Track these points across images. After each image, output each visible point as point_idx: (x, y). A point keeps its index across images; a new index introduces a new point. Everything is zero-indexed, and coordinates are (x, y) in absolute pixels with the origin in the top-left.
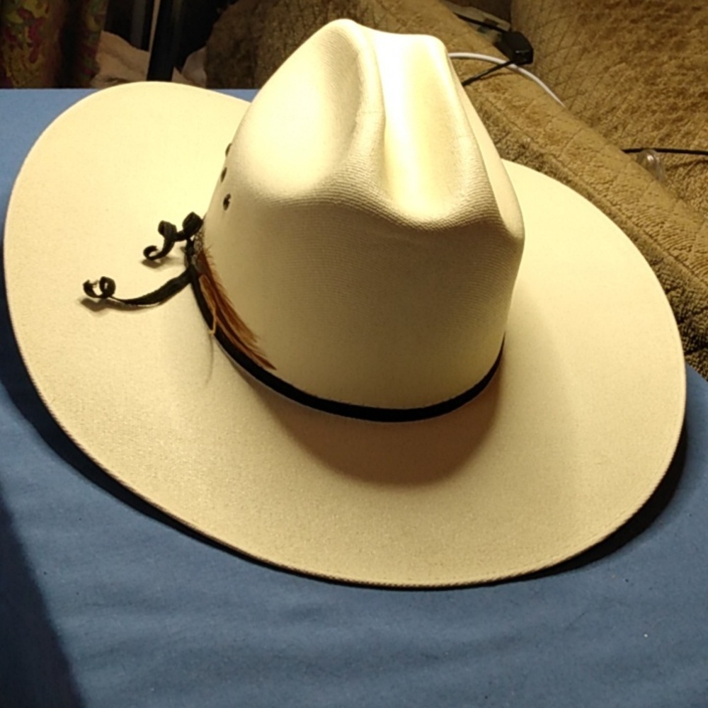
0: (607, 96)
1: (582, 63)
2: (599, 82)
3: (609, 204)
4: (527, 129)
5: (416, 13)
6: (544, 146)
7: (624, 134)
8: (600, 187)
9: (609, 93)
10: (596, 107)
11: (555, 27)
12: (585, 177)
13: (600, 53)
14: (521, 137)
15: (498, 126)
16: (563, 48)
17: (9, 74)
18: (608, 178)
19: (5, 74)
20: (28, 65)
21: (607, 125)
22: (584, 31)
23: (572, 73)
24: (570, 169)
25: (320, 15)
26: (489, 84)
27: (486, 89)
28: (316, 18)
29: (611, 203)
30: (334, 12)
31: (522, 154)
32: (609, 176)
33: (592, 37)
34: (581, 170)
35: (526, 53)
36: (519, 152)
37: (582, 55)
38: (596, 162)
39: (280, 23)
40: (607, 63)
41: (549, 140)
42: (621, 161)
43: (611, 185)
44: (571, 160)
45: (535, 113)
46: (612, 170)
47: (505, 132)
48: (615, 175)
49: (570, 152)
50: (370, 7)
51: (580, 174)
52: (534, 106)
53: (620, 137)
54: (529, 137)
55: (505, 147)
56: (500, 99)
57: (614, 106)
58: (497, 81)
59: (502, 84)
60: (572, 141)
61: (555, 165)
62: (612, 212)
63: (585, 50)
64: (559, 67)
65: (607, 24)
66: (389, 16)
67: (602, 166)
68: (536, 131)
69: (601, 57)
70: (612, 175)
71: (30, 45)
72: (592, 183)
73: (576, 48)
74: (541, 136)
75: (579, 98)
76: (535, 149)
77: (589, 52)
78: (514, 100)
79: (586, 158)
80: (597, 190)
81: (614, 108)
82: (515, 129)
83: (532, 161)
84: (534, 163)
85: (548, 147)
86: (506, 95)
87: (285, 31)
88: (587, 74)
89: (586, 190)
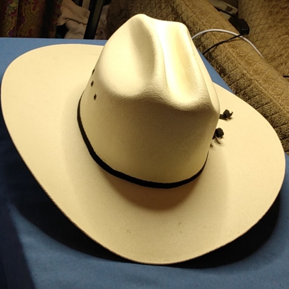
0: (279, 49)
1: (269, 33)
2: (276, 42)
3: (279, 105)
4: (245, 67)
5: (200, 9)
6: (252, 75)
7: (285, 67)
8: (276, 97)
9: (280, 48)
10: (274, 53)
11: (258, 14)
12: (269, 91)
13: (277, 29)
14: (243, 70)
15: (233, 64)
16: (261, 25)
17: (24, 15)
18: (279, 93)
19: (22, 14)
20: (32, 11)
21: (278, 62)
22: (270, 18)
23: (264, 37)
24: (263, 87)
25: (158, 3)
26: (230, 45)
27: (229, 47)
28: (156, 5)
29: (280, 105)
30: (164, 3)
31: (243, 78)
32: (280, 92)
33: (274, 21)
34: (268, 88)
35: (246, 30)
36: (241, 77)
37: (269, 29)
38: (275, 85)
39: (141, 5)
40: (280, 34)
41: (255, 73)
42: (285, 85)
43: (281, 96)
44: (264, 83)
45: (249, 60)
46: (281, 89)
47: (236, 67)
48: (283, 91)
49: (264, 79)
50: (180, 4)
51: (267, 90)
52: (249, 56)
53: (283, 68)
54: (246, 70)
55: (235, 73)
56: (234, 52)
57: (282, 54)
58: (233, 43)
59: (236, 45)
60: (265, 74)
61: (257, 84)
62: (281, 109)
63: (270, 27)
64: (259, 33)
65: (281, 16)
66: (188, 9)
67: (277, 87)
68: (249, 68)
69: (277, 31)
70: (281, 92)
71: (33, 3)
72: (272, 95)
73: (267, 25)
74: (251, 71)
75: (267, 48)
76: (249, 76)
77: (272, 28)
78: (241, 53)
79: (270, 83)
80: (275, 98)
81: (281, 55)
82: (240, 66)
83: (247, 81)
84: (247, 82)
85: (254, 76)
86: (237, 50)
87: (142, 8)
88: (271, 38)
89: (270, 97)
